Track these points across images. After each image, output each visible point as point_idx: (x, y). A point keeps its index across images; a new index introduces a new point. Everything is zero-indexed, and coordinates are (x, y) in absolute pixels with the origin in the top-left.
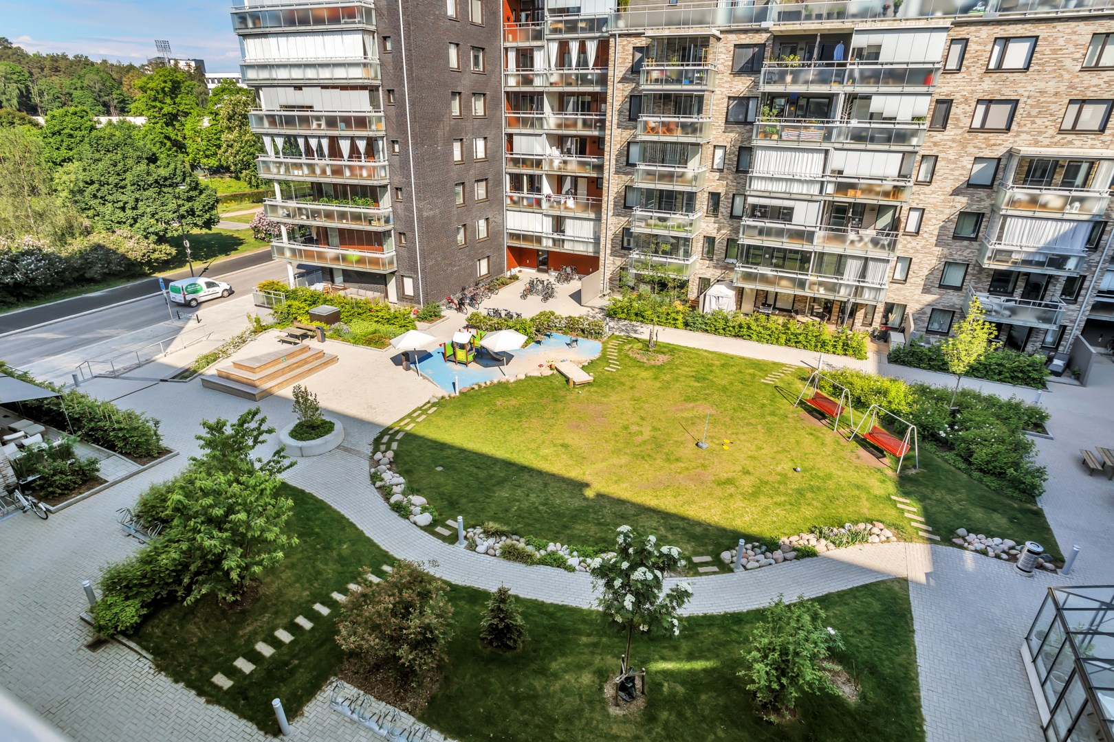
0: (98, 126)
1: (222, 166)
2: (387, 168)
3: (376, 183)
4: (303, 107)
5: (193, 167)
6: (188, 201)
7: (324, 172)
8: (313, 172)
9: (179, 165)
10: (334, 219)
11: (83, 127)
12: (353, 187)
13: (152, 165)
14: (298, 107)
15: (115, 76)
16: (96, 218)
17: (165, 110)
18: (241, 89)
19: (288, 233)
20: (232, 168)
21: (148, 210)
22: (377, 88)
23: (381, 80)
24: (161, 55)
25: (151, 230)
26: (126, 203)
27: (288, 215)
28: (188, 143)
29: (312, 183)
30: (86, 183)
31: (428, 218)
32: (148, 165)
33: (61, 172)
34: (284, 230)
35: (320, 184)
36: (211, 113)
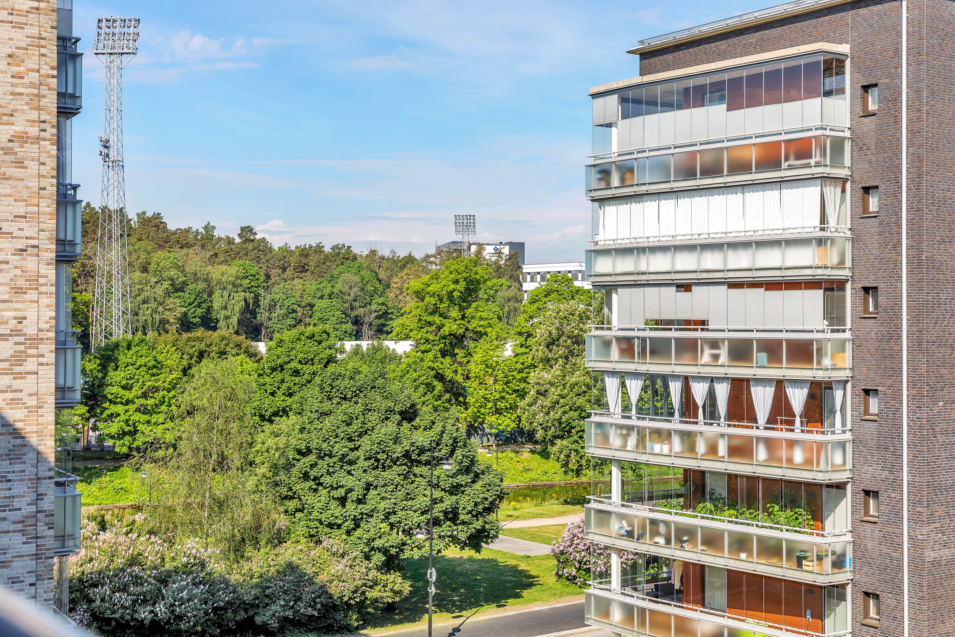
0: (339, 357)
1: (521, 432)
2: (849, 447)
3: (820, 478)
4: (688, 322)
5: (472, 430)
6: (451, 494)
7: (713, 449)
8: (692, 448)
9: (448, 427)
10: (721, 548)
11: (316, 360)
12: (769, 482)
13: (405, 424)
14: (679, 322)
15: (382, 275)
16: (299, 515)
17: (445, 330)
18: (579, 291)
19: (624, 572)
20: (539, 435)
21: (383, 505)
22: (841, 285)
23: (852, 269)
24: (458, 238)
25: (378, 543)
26: (350, 490)
27: (630, 534)
28: (472, 385)
29: (686, 471)
30: (299, 452)
31: (935, 563)
32: (399, 424)
33: (268, 432)
34: (615, 562)
35: (703, 473)
36: (520, 334)
